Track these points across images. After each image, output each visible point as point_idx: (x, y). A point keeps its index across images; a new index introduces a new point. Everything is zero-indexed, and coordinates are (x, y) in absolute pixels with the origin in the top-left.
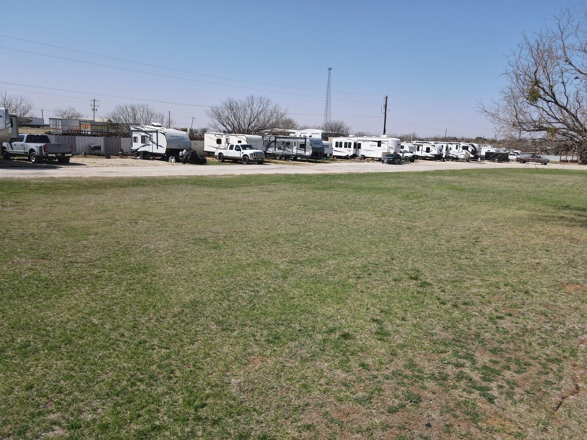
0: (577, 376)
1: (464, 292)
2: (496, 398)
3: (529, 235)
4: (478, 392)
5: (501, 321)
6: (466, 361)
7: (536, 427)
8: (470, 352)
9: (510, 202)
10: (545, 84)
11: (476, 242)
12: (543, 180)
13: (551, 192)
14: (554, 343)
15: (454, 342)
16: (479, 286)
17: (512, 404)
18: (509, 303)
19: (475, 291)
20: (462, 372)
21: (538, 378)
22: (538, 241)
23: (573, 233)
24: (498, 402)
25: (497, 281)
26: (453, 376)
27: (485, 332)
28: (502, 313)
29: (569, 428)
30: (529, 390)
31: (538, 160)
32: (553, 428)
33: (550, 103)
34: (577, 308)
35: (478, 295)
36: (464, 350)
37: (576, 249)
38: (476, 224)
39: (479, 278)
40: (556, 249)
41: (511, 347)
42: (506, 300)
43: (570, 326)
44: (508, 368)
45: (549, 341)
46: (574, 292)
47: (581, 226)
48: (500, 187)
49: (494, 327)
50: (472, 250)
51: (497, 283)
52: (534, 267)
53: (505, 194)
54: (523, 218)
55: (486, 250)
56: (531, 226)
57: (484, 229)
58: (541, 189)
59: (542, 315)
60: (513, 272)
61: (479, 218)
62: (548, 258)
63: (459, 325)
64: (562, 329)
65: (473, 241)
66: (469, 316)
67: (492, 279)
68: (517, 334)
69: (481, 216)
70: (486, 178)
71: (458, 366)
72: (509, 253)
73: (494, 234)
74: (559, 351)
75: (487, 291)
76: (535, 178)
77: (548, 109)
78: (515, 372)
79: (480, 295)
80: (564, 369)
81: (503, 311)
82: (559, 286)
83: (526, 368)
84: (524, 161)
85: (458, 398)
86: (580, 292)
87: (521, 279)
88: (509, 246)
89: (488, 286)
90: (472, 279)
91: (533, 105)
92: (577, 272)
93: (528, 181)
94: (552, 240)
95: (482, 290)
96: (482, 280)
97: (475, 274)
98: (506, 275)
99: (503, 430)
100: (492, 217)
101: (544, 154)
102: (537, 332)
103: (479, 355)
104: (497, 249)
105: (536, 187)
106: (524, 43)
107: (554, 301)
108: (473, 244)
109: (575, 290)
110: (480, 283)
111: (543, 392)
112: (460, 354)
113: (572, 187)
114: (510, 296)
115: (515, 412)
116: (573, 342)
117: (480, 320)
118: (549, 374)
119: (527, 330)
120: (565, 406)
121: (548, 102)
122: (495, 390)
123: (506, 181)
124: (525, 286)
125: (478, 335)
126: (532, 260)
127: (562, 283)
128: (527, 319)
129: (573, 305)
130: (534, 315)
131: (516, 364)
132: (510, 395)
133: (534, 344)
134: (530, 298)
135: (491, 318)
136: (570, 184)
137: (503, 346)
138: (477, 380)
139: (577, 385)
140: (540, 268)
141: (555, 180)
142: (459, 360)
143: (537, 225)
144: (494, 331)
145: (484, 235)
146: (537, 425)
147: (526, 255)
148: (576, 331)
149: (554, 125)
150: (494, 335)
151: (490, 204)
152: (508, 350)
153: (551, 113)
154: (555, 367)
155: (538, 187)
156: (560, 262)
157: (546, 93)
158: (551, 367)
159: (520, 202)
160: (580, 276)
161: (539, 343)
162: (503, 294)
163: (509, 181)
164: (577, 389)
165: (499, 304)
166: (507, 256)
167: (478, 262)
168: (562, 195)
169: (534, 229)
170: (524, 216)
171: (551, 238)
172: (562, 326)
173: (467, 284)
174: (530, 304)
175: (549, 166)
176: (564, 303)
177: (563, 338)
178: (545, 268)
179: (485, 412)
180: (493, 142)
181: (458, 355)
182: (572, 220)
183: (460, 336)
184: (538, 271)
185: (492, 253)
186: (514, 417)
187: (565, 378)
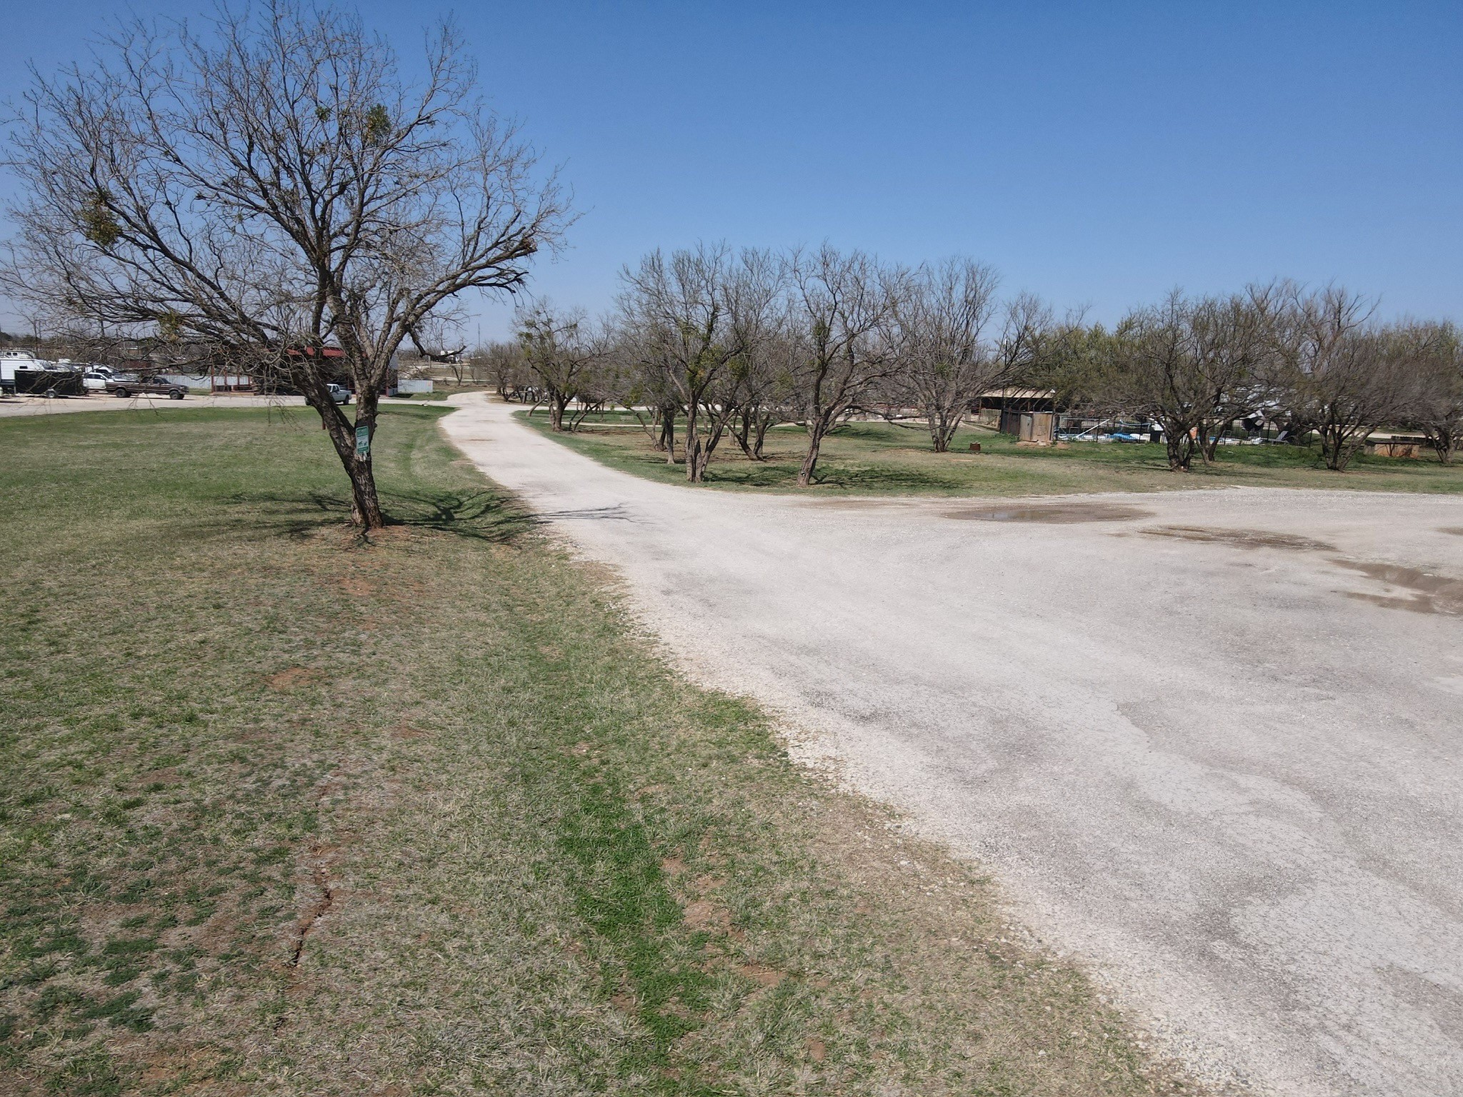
0: (324, 870)
1: (19, 771)
2: (154, 1010)
3: (168, 576)
4: (106, 1020)
5: (138, 812)
6: (57, 956)
7: (261, 1028)
8: (64, 927)
9: (107, 501)
10: (125, 202)
11: (29, 623)
12: (182, 436)
13: (203, 465)
14: (269, 817)
15: (14, 920)
16: (61, 740)
17: (195, 1005)
18: (151, 759)
19: (53, 758)
20: (52, 990)
21: (245, 912)
22: (193, 588)
23: (266, 555)
24: (162, 1017)
25: (112, 711)
26: (27, 1015)
27: (100, 856)
28: (135, 790)
29: (328, 990)
30: (227, 952)
31: (160, 388)
32: (297, 1008)
33: (150, 251)
34: (305, 720)
35: (63, 766)
36: (49, 928)
37: (277, 591)
38: (20, 573)
39: (58, 719)
40: (236, 599)
41: (173, 866)
42: (142, 754)
43: (297, 765)
44: (173, 922)
45: (256, 815)
46: (293, 687)
47: (279, 535)
48: (74, 464)
49: (121, 833)
50: (22, 648)
51: (112, 716)
52: (195, 654)
53: (90, 483)
54: (146, 539)
55: (65, 640)
56: (171, 555)
57: (47, 584)
58: (179, 460)
59: (232, 761)
60: (147, 679)
61: (27, 554)
62: (222, 623)
63: (20, 867)
64: (280, 778)
65: (22, 622)
66: (45, 832)
67: (97, 710)
68: (183, 829)
69: (32, 549)
70: (28, 442)
71: (34, 980)
72: (128, 632)
73: (78, 590)
74: (280, 831)
75: (88, 745)
76: (160, 434)
77: (148, 267)
78: (191, 923)
79: (70, 763)
80: (295, 866)
81: (140, 785)
82: (260, 683)
83: (215, 901)
84: (126, 392)
85: (54, 1064)
86: (304, 683)
87: (171, 692)
88: (125, 616)
89: (87, 735)
90: (38, 728)
91: (110, 255)
92: (290, 641)
93: (145, 442)
94: (223, 580)
95: (72, 749)
96: (68, 722)
97: (44, 712)
98: (131, 690)
99: (184, 1078)
100: (66, 547)
101: (174, 374)
102: (229, 806)
103: (91, 923)
104: (94, 629)
105: (167, 455)
106: (39, 91)
107: (256, 721)
108: (23, 630)
109: (293, 683)
110: (65, 731)
111: (259, 939)
112: (37, 944)
113: (247, 448)
114: (152, 740)
115: (205, 1021)
116: (306, 798)
117: (78, 831)
118: (265, 893)
119: (204, 810)
120: (310, 947)
121: (145, 248)
122: (148, 993)
123: (88, 447)
124: (184, 704)
125: (79, 873)
126: (189, 637)
127: (264, 675)
128: (199, 783)
129: (295, 718)
130: (217, 766)
131: (189, 902)
132: (185, 986)
133: (225, 838)
134: (202, 729)
135: (109, 815)
136: (242, 441)
137: (151, 874)
138: (98, 993)
139: (325, 890)
140: (210, 653)
141: (210, 436)
142: (38, 961)
143: (185, 550)
144: (123, 844)
145: (50, 599)
146: (262, 1022)
147: (169, 627)
148: (308, 773)
149: (174, 305)
150: (125, 854)
151: (51, 512)
152: (166, 878)
153: (157, 276)
154: (274, 871)
155: (173, 454)
156: (250, 626)
157: (134, 225)
158: (267, 874)
159: (133, 497)
160: (298, 648)
161: (235, 830)
162: (132, 740)
163: (95, 446)
164: (328, 897)
165: (127, 771)
166: (125, 641)
167: (46, 675)
168: (230, 470)
169: (178, 561)
170: (150, 531)
171: (220, 574)
172: (279, 771)
173: (27, 745)
174: (204, 743)
175: (189, 402)
176: (276, 717)
177: (285, 796)
178: (221, 650)
179: (133, 1060)
180: (30, 344)
181: (34, 950)
182: (259, 525)
183: (30, 895)
184: (206, 659)
185: (81, 644)
186: (208, 1032)
187: (300, 887)
